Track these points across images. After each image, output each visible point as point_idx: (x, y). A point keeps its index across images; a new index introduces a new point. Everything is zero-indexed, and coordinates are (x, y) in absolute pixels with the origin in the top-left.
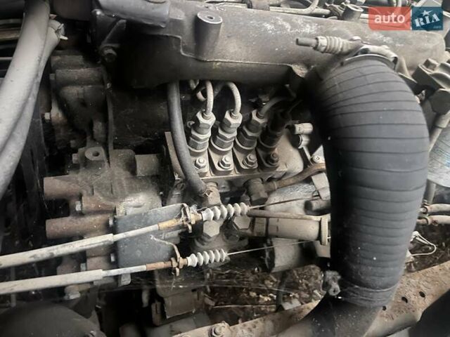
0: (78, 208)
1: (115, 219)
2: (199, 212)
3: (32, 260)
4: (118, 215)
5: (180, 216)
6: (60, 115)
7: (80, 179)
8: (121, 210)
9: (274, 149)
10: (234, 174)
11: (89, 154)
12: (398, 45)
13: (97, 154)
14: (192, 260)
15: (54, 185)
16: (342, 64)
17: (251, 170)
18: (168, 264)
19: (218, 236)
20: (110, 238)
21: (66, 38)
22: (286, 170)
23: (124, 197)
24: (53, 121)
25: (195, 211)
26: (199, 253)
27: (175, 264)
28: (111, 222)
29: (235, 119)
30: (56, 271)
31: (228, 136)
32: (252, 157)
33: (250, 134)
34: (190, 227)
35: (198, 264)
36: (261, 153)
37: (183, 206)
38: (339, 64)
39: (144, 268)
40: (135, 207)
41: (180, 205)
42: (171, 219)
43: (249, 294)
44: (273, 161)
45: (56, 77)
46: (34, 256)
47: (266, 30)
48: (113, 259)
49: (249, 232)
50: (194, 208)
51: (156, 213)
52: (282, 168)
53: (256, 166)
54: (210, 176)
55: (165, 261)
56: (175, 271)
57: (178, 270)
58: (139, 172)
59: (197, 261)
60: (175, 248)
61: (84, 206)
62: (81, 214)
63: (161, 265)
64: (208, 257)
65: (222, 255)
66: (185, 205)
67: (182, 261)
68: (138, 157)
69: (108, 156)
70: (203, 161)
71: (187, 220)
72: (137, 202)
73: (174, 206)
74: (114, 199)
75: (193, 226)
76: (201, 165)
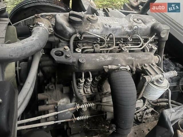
0: (47, 103)
1: (57, 107)
2: (80, 106)
3: (37, 119)
4: (58, 105)
5: (75, 107)
6: (42, 74)
7: (47, 94)
8: (59, 103)
9: (103, 86)
10: (91, 94)
11: (50, 87)
12: (136, 60)
13: (52, 87)
14: (78, 118)
15: (40, 96)
16: (115, 72)
17: (95, 93)
18: (72, 120)
19: (86, 111)
20: (56, 113)
21: (44, 54)
22: (107, 92)
23: (60, 100)
24: (40, 76)
25: (79, 105)
26: (80, 117)
27: (73, 120)
28: (56, 107)
29: (90, 80)
30: (40, 122)
31: (89, 84)
32: (96, 89)
33: (95, 83)
34: (77, 110)
35: (80, 120)
36: (99, 87)
37: (75, 104)
38: (114, 72)
39: (65, 121)
40: (63, 102)
41: (75, 103)
42: (72, 107)
43: (102, 125)
44: (102, 90)
45: (41, 65)
46: (37, 118)
47: (97, 61)
48: (56, 117)
49: (96, 109)
50: (78, 105)
51: (68, 105)
52: (105, 91)
53: (97, 91)
54: (84, 94)
55: (71, 119)
56: (73, 122)
57: (74, 121)
58: (64, 92)
59: (79, 119)
60: (74, 115)
61: (49, 102)
62: (48, 105)
63: (69, 120)
64: (83, 117)
65: (87, 117)
66: (76, 103)
67: (75, 119)
68: (64, 88)
69: (55, 88)
70: (82, 91)
71: (76, 108)
72: (63, 101)
73: (73, 103)
74: (57, 100)
75: (78, 109)
76: (81, 92)
